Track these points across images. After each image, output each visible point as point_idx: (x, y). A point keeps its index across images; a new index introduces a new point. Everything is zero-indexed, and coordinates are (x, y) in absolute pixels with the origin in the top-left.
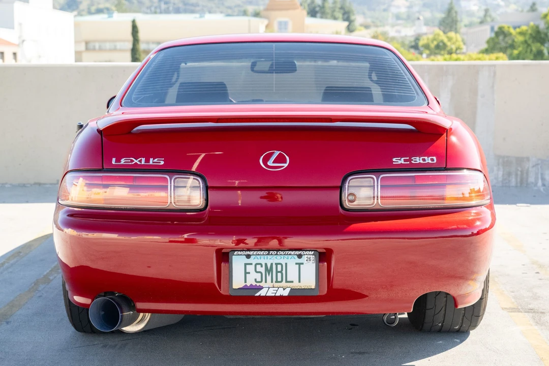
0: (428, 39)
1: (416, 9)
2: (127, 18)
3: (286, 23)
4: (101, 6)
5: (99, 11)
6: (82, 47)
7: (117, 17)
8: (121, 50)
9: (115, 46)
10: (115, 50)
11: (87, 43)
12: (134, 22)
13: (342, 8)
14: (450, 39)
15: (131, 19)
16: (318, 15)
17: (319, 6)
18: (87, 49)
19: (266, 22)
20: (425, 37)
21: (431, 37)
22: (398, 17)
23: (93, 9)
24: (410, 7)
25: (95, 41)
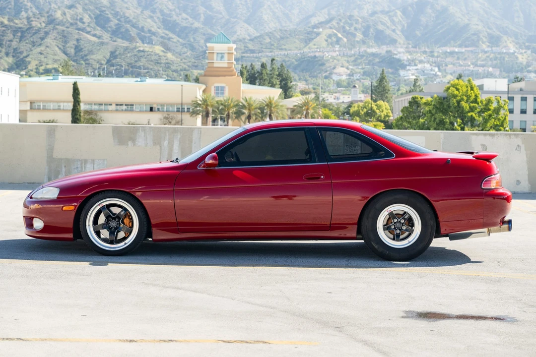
0: (358, 107)
1: (356, 77)
2: (69, 80)
3: (223, 89)
4: (50, 67)
5: (47, 72)
6: (27, 107)
7: (62, 79)
8: (64, 110)
9: (59, 106)
10: (59, 109)
11: (31, 103)
12: (75, 84)
13: (279, 75)
14: (379, 107)
15: (73, 81)
16: (257, 81)
17: (258, 72)
18: (31, 108)
19: (204, 87)
20: (356, 105)
21: (361, 104)
22: (339, 84)
23: (41, 69)
24: (351, 75)
25: (40, 101)
